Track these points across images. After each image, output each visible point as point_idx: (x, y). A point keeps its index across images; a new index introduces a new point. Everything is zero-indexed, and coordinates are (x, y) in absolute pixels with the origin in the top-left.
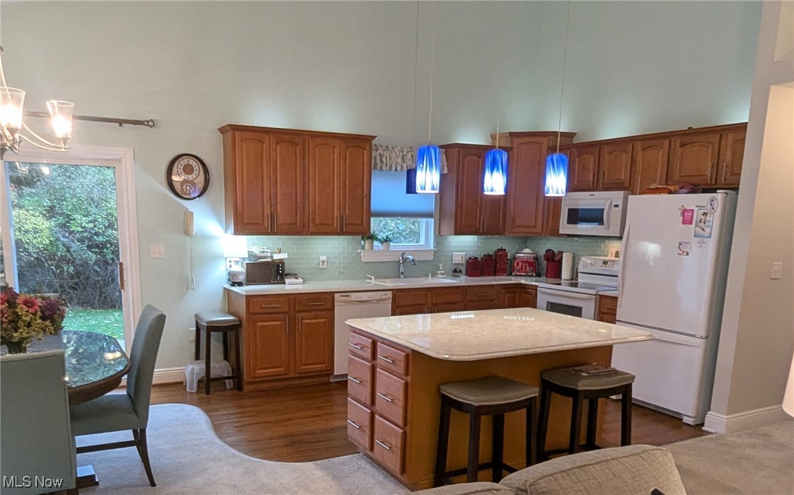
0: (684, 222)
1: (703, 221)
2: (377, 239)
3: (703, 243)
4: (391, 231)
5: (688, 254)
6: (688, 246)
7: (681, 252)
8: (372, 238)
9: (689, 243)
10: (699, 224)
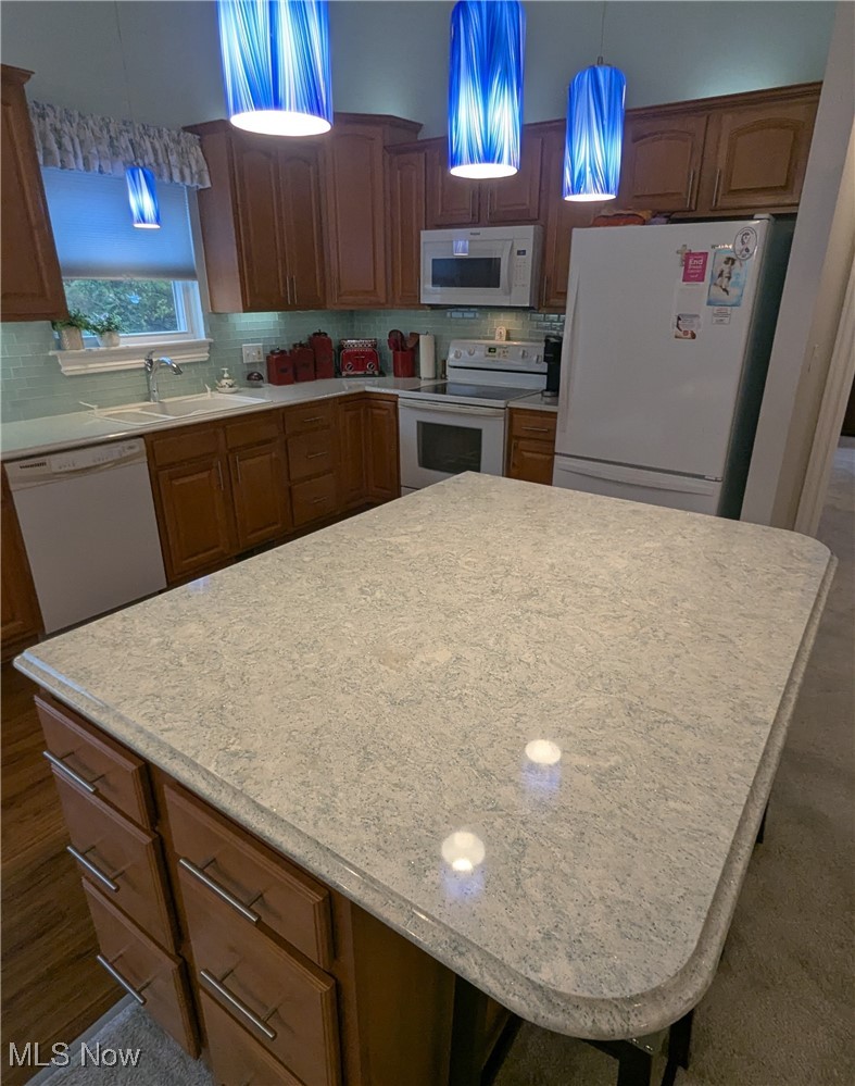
0: (687, 278)
1: (725, 274)
2: (87, 327)
3: (726, 315)
4: (111, 303)
5: (694, 336)
6: (695, 321)
7: (681, 334)
8: (74, 323)
9: (696, 316)
10: (718, 281)
